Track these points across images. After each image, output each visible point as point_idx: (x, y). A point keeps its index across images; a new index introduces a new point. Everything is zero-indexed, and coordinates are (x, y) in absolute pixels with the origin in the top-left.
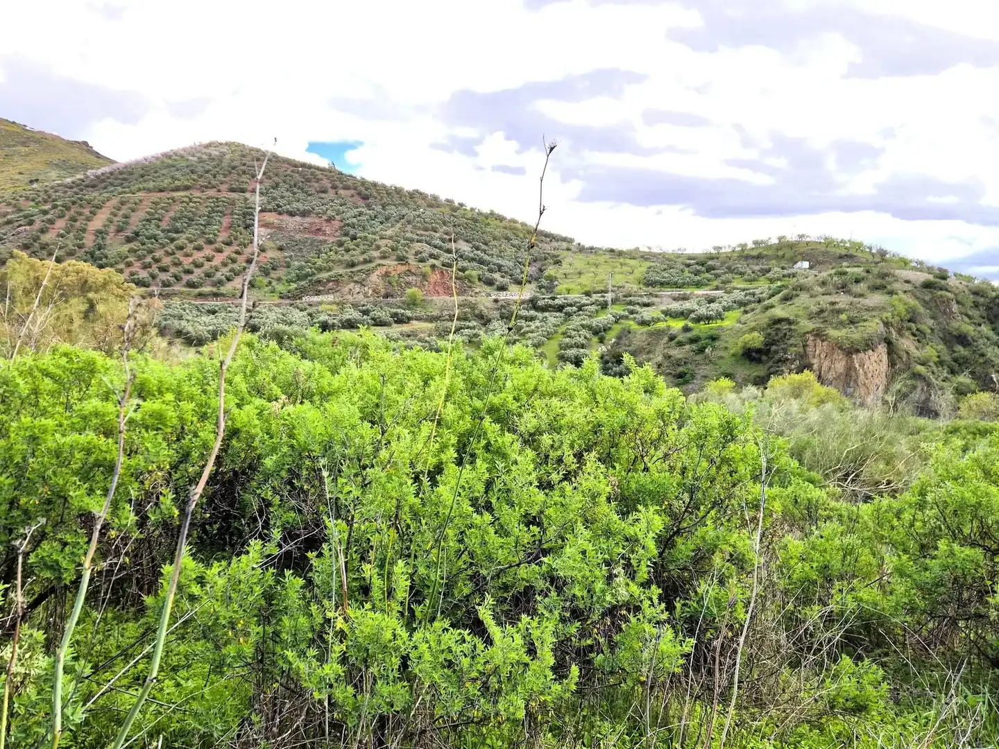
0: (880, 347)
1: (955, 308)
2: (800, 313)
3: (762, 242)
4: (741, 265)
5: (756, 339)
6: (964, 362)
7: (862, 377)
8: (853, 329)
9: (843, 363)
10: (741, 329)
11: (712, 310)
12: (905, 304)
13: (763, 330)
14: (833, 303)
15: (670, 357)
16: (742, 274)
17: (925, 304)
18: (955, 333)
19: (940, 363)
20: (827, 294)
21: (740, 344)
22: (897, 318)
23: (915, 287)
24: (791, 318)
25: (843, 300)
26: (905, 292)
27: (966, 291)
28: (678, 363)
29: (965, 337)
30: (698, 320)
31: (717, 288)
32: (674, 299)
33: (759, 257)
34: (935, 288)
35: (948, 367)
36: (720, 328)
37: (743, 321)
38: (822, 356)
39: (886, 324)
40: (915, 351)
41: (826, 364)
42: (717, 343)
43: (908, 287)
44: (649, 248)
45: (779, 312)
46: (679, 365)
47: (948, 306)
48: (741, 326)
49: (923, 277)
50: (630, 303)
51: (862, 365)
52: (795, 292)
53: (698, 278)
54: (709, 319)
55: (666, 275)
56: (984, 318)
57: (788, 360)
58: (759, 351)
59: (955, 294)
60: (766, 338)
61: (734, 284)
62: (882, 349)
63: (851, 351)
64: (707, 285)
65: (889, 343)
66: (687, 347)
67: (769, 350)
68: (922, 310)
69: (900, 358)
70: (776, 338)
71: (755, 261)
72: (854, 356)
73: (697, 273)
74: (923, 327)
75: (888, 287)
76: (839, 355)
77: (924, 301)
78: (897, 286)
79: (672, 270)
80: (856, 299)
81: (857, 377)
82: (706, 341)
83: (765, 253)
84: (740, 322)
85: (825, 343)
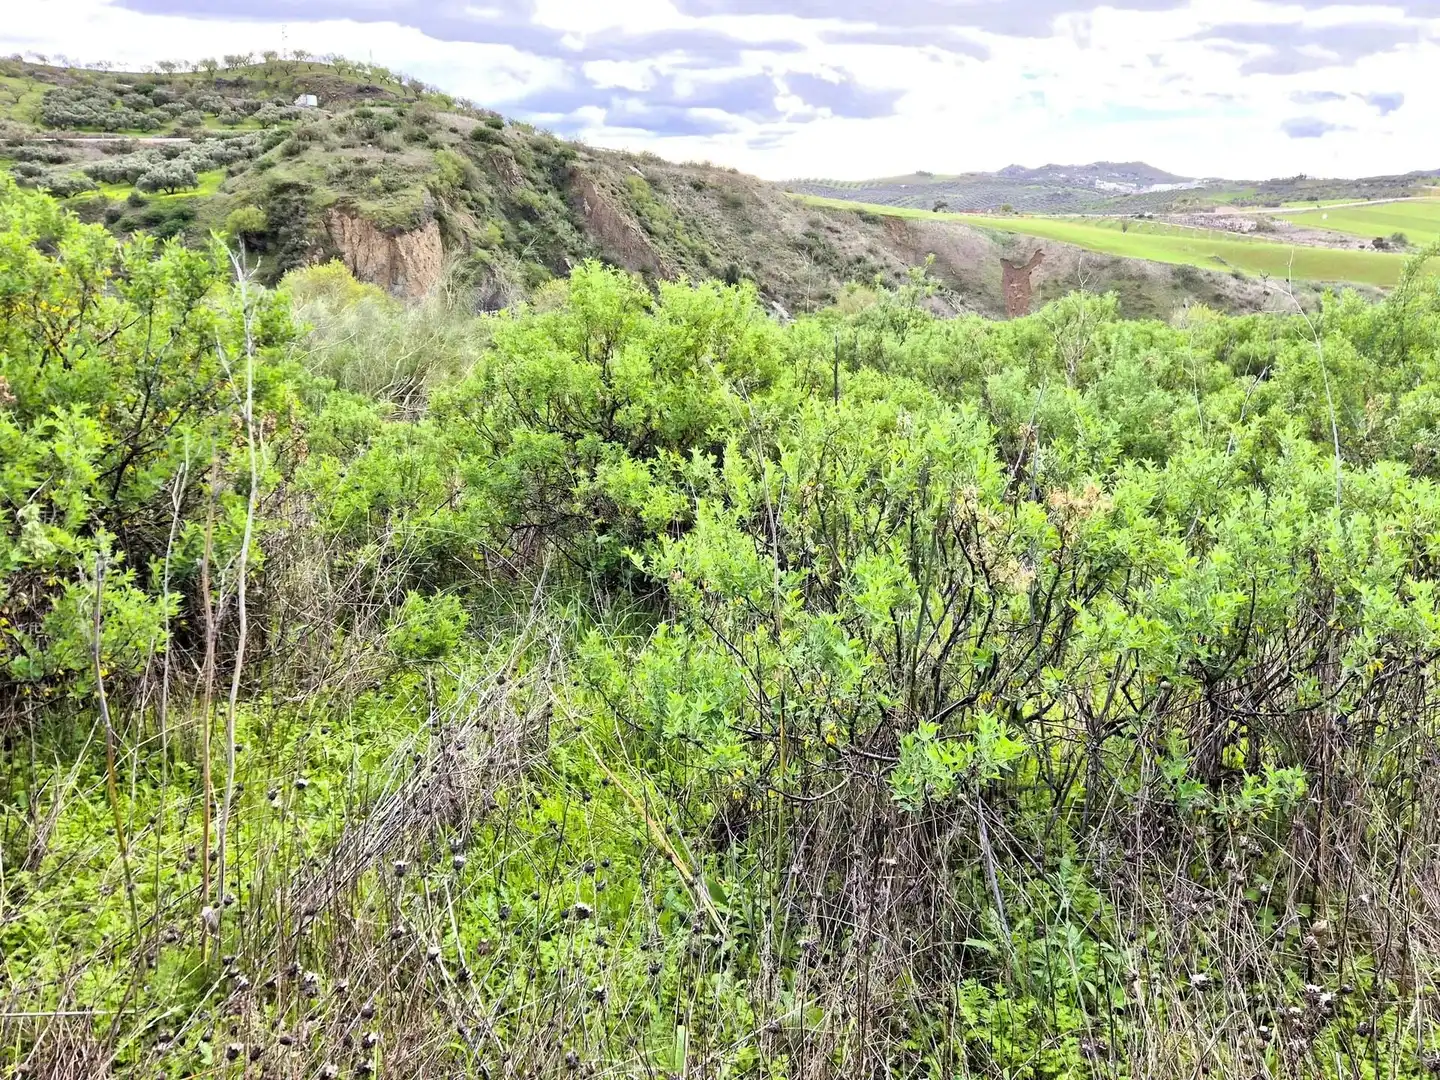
0: (429, 225)
1: (515, 167)
2: (314, 175)
3: (239, 60)
4: (211, 97)
5: (255, 217)
7: (411, 270)
8: (391, 200)
9: (385, 249)
10: (228, 201)
11: (176, 170)
12: (455, 163)
13: (263, 201)
14: (359, 161)
16: (216, 111)
17: (480, 163)
18: (518, 204)
19: (506, 245)
20: (349, 147)
21: (229, 227)
22: (446, 183)
23: (464, 139)
24: (303, 183)
25: (372, 156)
26: (452, 145)
27: (526, 145)
29: (531, 209)
30: (154, 186)
31: (178, 134)
32: (106, 151)
33: (238, 84)
34: (488, 141)
35: (515, 250)
36: (192, 200)
37: (229, 188)
38: (354, 241)
39: (434, 192)
40: (473, 229)
41: (361, 252)
42: (192, 225)
43: (455, 138)
44: (43, 59)
45: (283, 173)
47: (507, 165)
48: (227, 196)
49: (472, 125)
50: (23, 157)
51: (410, 251)
52: (301, 143)
53: (140, 115)
54: (172, 185)
55: (83, 108)
56: (549, 183)
57: (306, 247)
58: (261, 235)
59: (514, 150)
60: (268, 214)
61: (206, 128)
62: (433, 228)
63: (393, 232)
64: (159, 128)
65: (440, 219)
67: (276, 233)
68: (476, 171)
69: (457, 240)
70: (284, 214)
71: (234, 91)
72: (398, 239)
73: (139, 107)
74: (479, 196)
75: (430, 137)
76: (378, 239)
77: (478, 158)
78: (441, 136)
79: (91, 100)
80: (390, 155)
81: (406, 269)
82: (174, 222)
83: (247, 78)
84: (224, 190)
85: (356, 221)
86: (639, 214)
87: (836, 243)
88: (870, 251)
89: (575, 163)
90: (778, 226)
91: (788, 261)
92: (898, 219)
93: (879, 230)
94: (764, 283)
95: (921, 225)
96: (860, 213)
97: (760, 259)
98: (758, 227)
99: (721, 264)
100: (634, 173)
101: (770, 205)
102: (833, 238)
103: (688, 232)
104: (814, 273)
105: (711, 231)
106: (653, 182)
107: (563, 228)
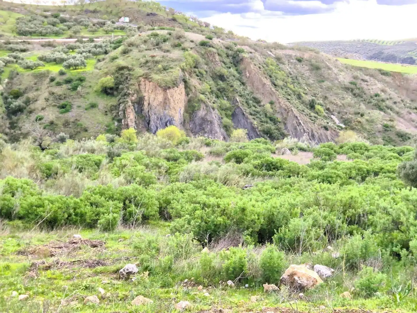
0: (180, 85)
1: (217, 58)
2: (134, 63)
4: (84, 18)
5: (109, 81)
6: (224, 91)
7: (172, 104)
8: (166, 74)
9: (162, 95)
10: (98, 73)
11: (78, 60)
12: (192, 57)
13: (113, 74)
14: (153, 57)
15: (53, 93)
16: (86, 26)
17: (202, 55)
18: (218, 74)
19: (212, 92)
20: (148, 50)
21: (99, 85)
22: (189, 66)
23: (197, 45)
24: (130, 66)
25: (158, 54)
26: (191, 48)
27: (222, 46)
28: (60, 98)
29: (223, 76)
30: (69, 67)
31: (71, 37)
32: (43, 46)
33: (95, 12)
34: (207, 46)
35: (216, 94)
36: (84, 72)
37: (99, 67)
38: (149, 91)
39: (183, 70)
40: (199, 86)
41: (152, 96)
42: (84, 84)
43: (192, 45)
45: (121, 62)
46: (60, 99)
47: (214, 56)
48: (98, 71)
49: (199, 38)
50: (12, 50)
51: (172, 96)
52: (129, 48)
53: (55, 29)
54: (76, 66)
55: (32, 26)
56: (232, 63)
57: (129, 94)
58: (111, 89)
59: (217, 50)
60: (115, 80)
61: (82, 34)
62: (182, 86)
64: (63, 34)
65: (185, 82)
66: (65, 86)
67: (118, 88)
68: (201, 60)
69: (191, 90)
70: (122, 80)
71: (93, 15)
72: (168, 91)
73: (54, 24)
74: (202, 71)
75: (182, 45)
76: (160, 91)
77: (202, 54)
78: (187, 45)
79: (35, 22)
80: (165, 54)
81: (170, 103)
82: (77, 82)
83: (98, 9)
84: (96, 68)
85: (151, 83)
86: (270, 77)
87: (365, 87)
88: (383, 91)
89: (243, 55)
90: (337, 79)
91: (341, 96)
92: (399, 74)
93: (388, 79)
94: (328, 107)
95: (410, 77)
96: (380, 70)
97: (327, 95)
98: (327, 79)
99: (308, 98)
100: (270, 55)
101: (334, 69)
102: (364, 85)
103: (293, 83)
104: (353, 102)
105: (304, 82)
106: (278, 59)
107: (236, 84)
